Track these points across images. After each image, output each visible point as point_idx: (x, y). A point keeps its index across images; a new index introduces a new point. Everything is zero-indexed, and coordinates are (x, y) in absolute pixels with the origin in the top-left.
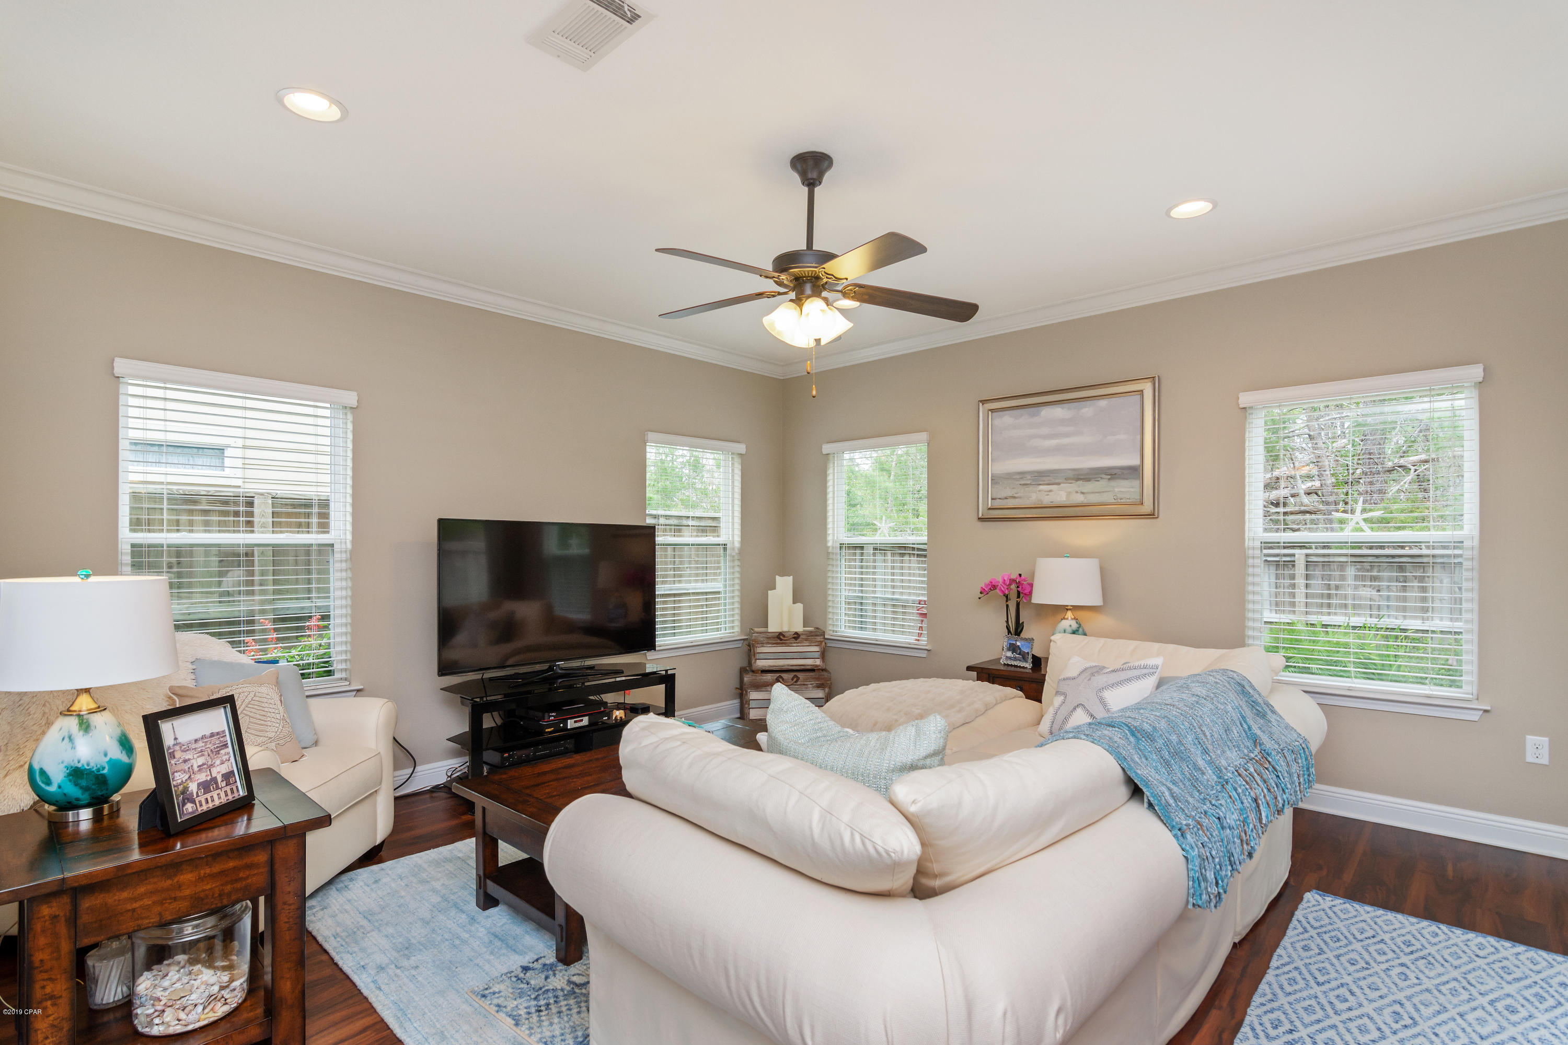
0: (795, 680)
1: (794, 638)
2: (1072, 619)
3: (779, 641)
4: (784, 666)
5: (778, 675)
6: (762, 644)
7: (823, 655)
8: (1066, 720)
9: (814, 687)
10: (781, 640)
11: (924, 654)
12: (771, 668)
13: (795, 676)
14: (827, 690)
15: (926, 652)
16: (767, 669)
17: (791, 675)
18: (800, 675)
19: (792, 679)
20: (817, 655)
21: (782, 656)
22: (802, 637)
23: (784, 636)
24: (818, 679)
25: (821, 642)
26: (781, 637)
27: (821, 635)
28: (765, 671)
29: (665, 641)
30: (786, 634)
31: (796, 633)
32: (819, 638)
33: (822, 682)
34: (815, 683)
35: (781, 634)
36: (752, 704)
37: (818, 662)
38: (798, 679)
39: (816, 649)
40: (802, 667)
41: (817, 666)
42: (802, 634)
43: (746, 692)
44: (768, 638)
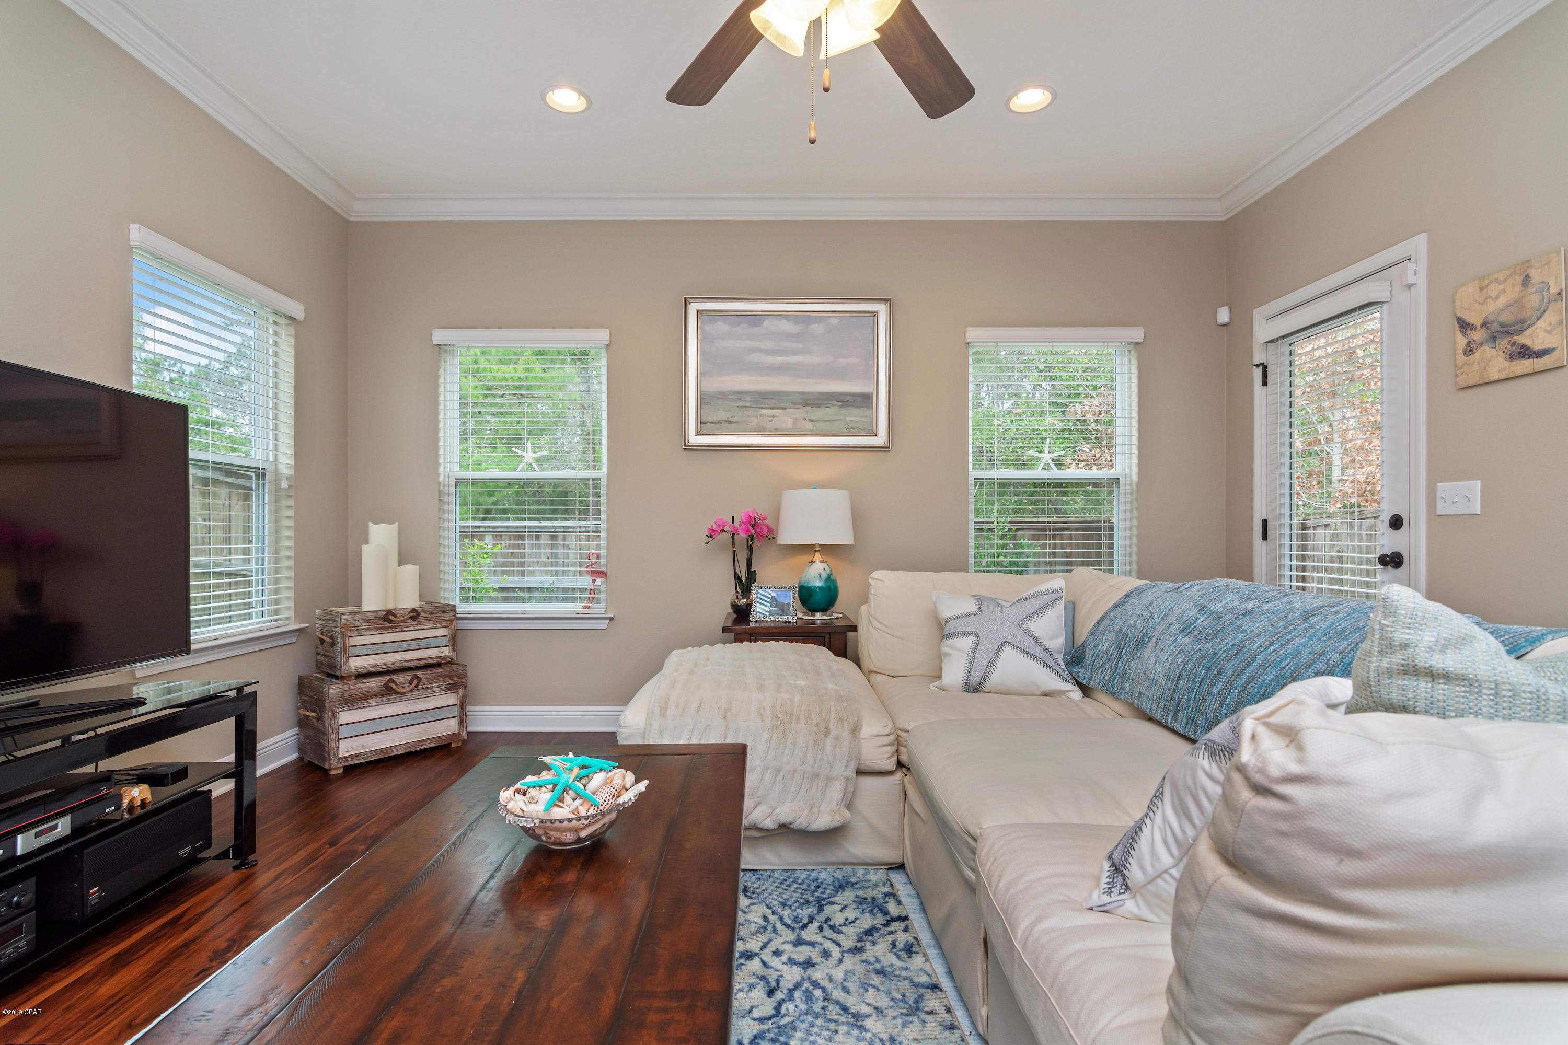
0: (415, 682)
1: (411, 618)
2: (821, 562)
3: (387, 625)
4: (396, 662)
5: (387, 678)
6: (359, 631)
7: (454, 641)
8: (991, 664)
9: (443, 690)
10: (390, 621)
11: (603, 625)
12: (373, 669)
13: (416, 677)
14: (461, 691)
15: (607, 621)
16: (367, 670)
17: (407, 677)
18: (422, 674)
19: (411, 683)
20: (444, 641)
21: (390, 647)
22: (423, 615)
23: (395, 616)
24: (447, 677)
25: (451, 621)
26: (391, 617)
27: (451, 611)
28: (362, 675)
29: (203, 633)
30: (398, 613)
31: (414, 610)
32: (448, 616)
33: (455, 680)
34: (445, 683)
35: (389, 612)
36: (343, 732)
37: (447, 652)
38: (419, 680)
39: (443, 632)
40: (424, 662)
41: (445, 658)
42: (423, 611)
43: (333, 712)
44: (370, 621)
